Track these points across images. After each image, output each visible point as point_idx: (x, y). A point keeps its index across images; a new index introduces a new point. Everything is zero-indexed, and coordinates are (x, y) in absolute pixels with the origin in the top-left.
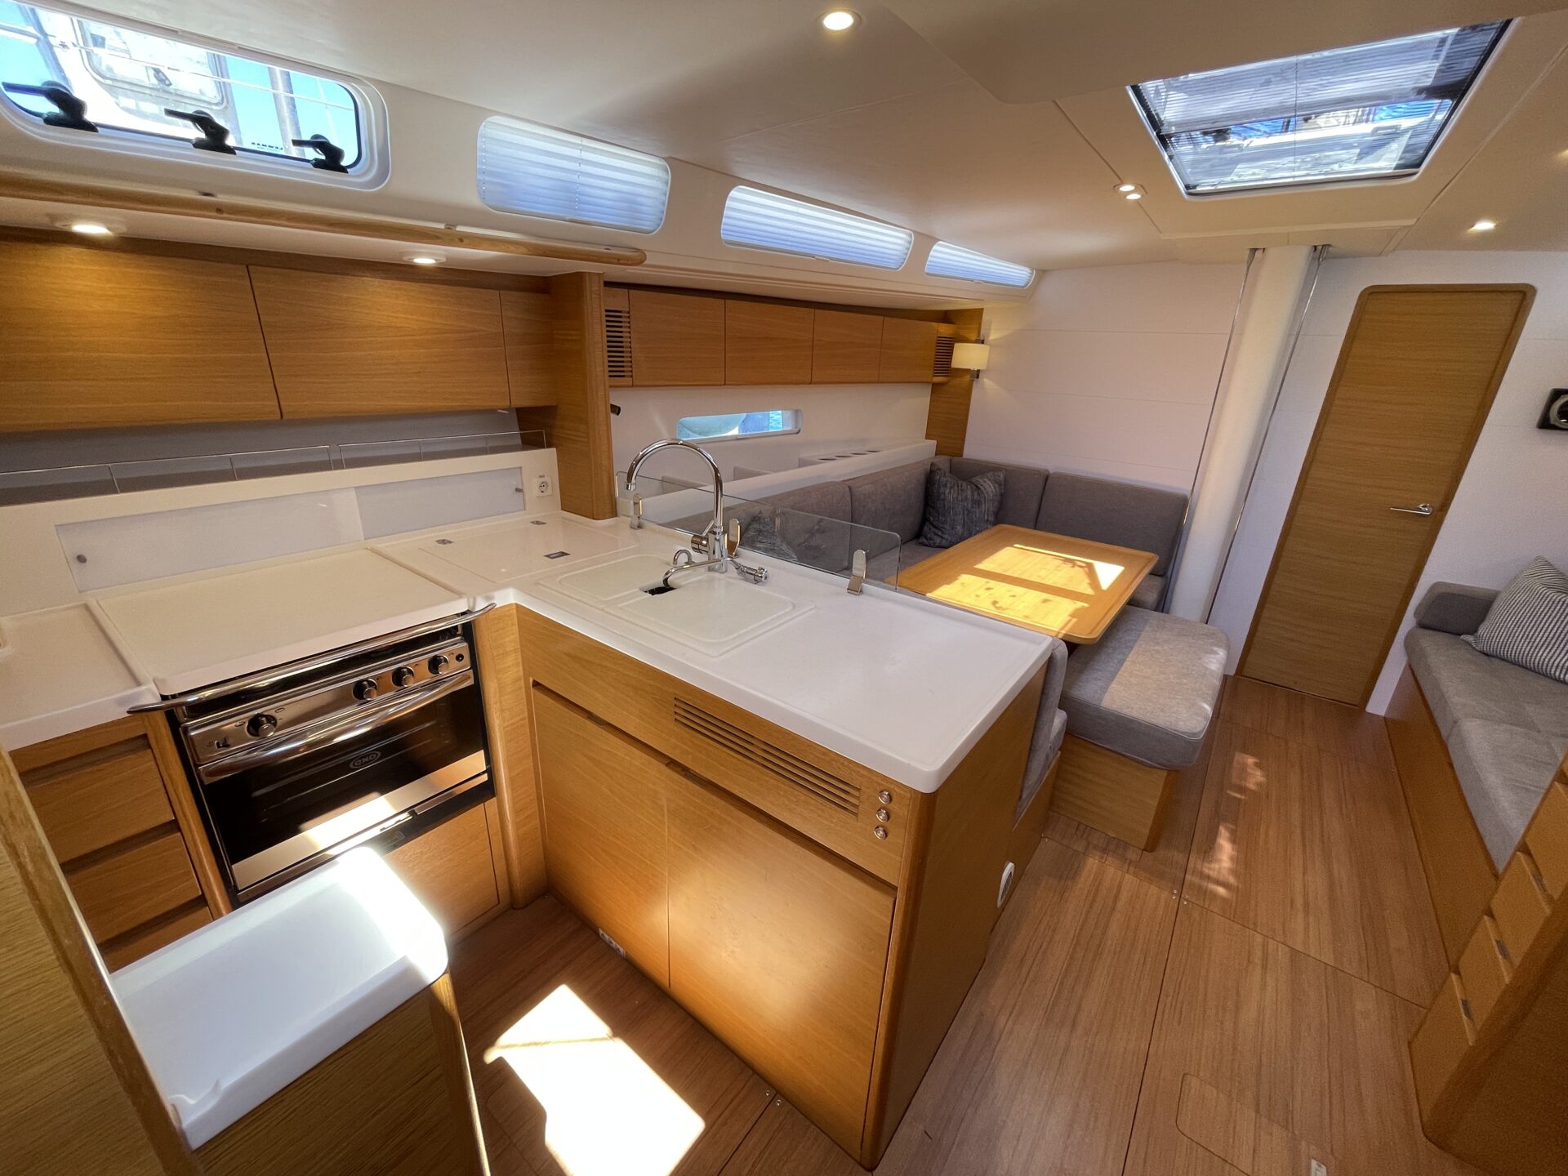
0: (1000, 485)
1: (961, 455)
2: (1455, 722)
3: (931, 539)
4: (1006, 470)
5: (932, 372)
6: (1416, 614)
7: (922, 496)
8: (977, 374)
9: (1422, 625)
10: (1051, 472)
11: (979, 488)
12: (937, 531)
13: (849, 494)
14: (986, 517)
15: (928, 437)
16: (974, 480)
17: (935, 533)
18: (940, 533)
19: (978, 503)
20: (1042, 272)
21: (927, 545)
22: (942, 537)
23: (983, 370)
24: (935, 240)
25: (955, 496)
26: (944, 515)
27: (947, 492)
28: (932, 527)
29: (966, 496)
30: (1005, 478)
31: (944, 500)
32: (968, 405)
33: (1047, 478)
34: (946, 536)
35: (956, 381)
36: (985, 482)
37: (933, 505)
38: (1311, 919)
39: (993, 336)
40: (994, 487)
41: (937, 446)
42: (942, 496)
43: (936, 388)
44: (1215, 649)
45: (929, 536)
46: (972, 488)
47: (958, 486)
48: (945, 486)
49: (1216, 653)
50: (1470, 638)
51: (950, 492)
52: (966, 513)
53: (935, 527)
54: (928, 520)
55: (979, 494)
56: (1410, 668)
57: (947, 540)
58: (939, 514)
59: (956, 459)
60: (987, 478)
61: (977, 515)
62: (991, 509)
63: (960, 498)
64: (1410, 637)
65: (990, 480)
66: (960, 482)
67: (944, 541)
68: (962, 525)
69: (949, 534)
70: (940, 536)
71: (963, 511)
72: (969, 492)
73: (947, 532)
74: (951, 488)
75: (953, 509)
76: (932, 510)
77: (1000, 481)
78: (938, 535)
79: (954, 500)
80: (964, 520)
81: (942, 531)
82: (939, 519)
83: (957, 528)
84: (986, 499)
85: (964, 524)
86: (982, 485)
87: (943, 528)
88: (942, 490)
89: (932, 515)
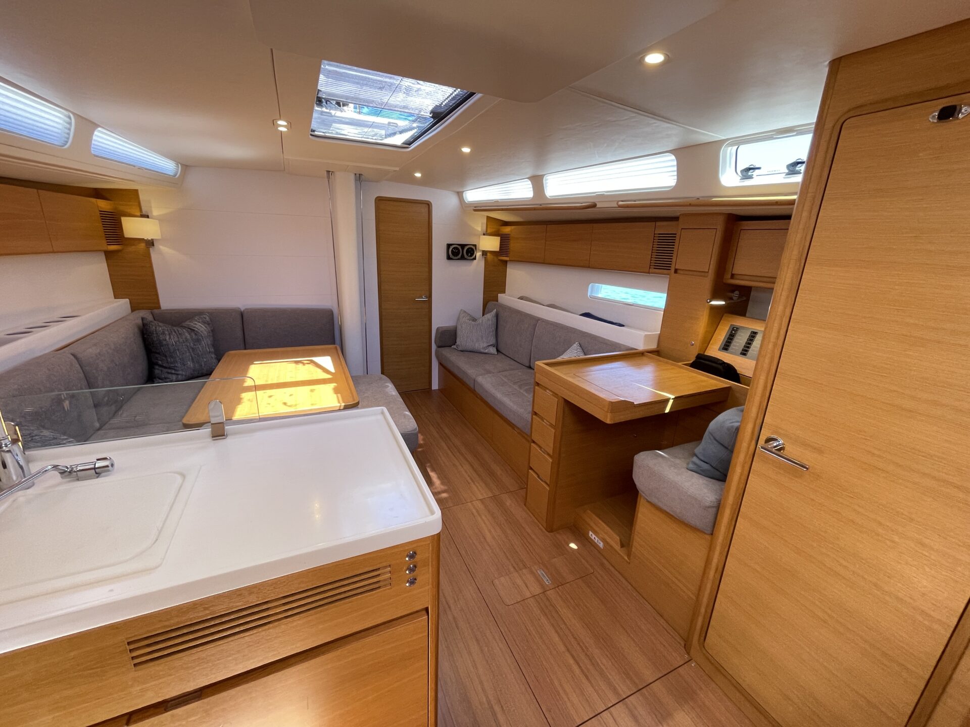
0: (209, 324)
1: (159, 307)
2: (474, 380)
3: (166, 378)
4: (208, 313)
5: (104, 242)
6: (435, 343)
7: (142, 345)
8: (151, 243)
9: (439, 347)
10: (242, 310)
11: (194, 330)
12: (169, 371)
13: (76, 361)
14: (208, 350)
15: (116, 296)
16: (184, 324)
17: (168, 373)
18: (173, 372)
19: (198, 341)
20: (186, 166)
22: (177, 374)
23: (156, 240)
24: (96, 126)
25: (176, 339)
26: (171, 357)
27: (167, 338)
28: (163, 369)
29: (186, 338)
30: (210, 319)
31: (168, 345)
32: (151, 266)
33: (242, 314)
34: (180, 372)
35: (132, 249)
36: (196, 324)
37: (158, 351)
38: (476, 483)
39: (155, 212)
40: (205, 326)
41: (131, 303)
42: (164, 342)
43: (109, 255)
44: (386, 384)
46: (187, 331)
47: (175, 332)
48: (163, 333)
49: (388, 386)
50: (454, 347)
51: (170, 338)
52: (191, 350)
53: (166, 368)
54: (157, 364)
55: (196, 334)
56: (441, 364)
57: (182, 375)
58: (166, 356)
59: (156, 311)
60: (196, 321)
61: (201, 349)
62: (209, 342)
63: (181, 340)
64: (436, 352)
65: (199, 322)
66: (174, 328)
67: (180, 376)
68: (191, 360)
69: (182, 370)
70: (175, 374)
71: (188, 350)
72: (187, 334)
73: (180, 369)
74: (169, 334)
75: (178, 350)
76: (157, 355)
77: (208, 322)
78: (172, 373)
79: (176, 343)
80: (191, 356)
81: (174, 369)
82: (167, 360)
83: (188, 364)
84: (202, 337)
85: (192, 359)
86: (194, 327)
87: (174, 367)
88: (162, 337)
89: (159, 359)
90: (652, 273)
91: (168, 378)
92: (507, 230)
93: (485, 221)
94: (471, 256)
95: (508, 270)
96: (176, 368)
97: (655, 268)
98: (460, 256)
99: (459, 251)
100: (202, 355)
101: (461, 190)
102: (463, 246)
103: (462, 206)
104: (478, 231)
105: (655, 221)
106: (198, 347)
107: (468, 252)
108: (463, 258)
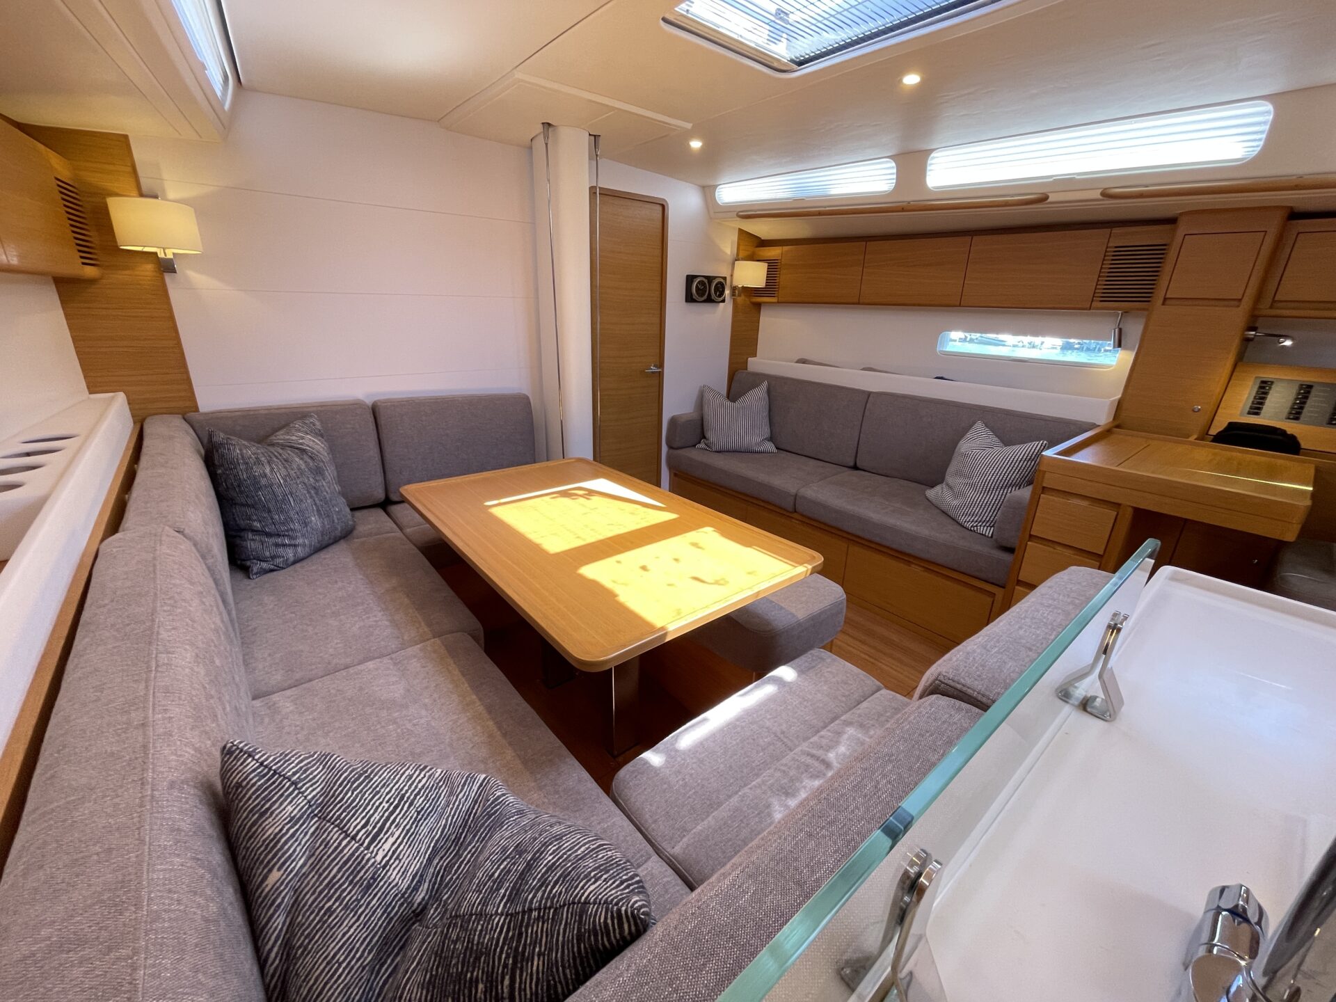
0: (323, 435)
1: (196, 409)
3: (273, 557)
6: (667, 443)
8: (167, 267)
9: (676, 449)
10: (371, 401)
11: (305, 450)
12: (279, 540)
15: (93, 386)
16: (276, 439)
17: (277, 545)
18: (287, 541)
19: (318, 471)
21: (272, 571)
22: (295, 546)
23: (180, 258)
25: (284, 472)
26: (279, 510)
27: (268, 470)
29: (298, 468)
30: (322, 424)
31: (270, 485)
32: (170, 317)
33: (375, 411)
34: (300, 541)
36: (303, 437)
37: (251, 501)
40: (319, 440)
42: (263, 481)
45: (267, 554)
46: (294, 453)
47: (277, 458)
48: (258, 461)
50: (702, 445)
51: (272, 470)
52: (312, 492)
53: (269, 535)
54: (247, 528)
55: (311, 458)
57: (304, 545)
58: (269, 511)
63: (292, 474)
64: (669, 458)
65: (306, 433)
67: (299, 549)
68: (316, 513)
69: (303, 536)
70: (290, 545)
71: (309, 492)
72: (297, 460)
73: (299, 534)
74: (269, 462)
75: (291, 494)
76: (249, 511)
77: (320, 431)
78: (284, 545)
79: (285, 481)
80: (316, 504)
81: (288, 536)
82: (272, 519)
83: (311, 521)
84: (323, 462)
85: (318, 511)
86: (301, 444)
87: (287, 531)
88: (257, 471)
89: (255, 517)
90: (1095, 309)
91: (279, 557)
92: (774, 252)
93: (735, 237)
94: (720, 296)
95: (762, 319)
96: (290, 533)
97: (1101, 301)
98: (705, 297)
99: (705, 287)
100: (331, 500)
101: (712, 183)
102: (710, 279)
103: (708, 211)
104: (726, 254)
105: (1111, 228)
106: (323, 486)
107: (716, 289)
108: (709, 300)
